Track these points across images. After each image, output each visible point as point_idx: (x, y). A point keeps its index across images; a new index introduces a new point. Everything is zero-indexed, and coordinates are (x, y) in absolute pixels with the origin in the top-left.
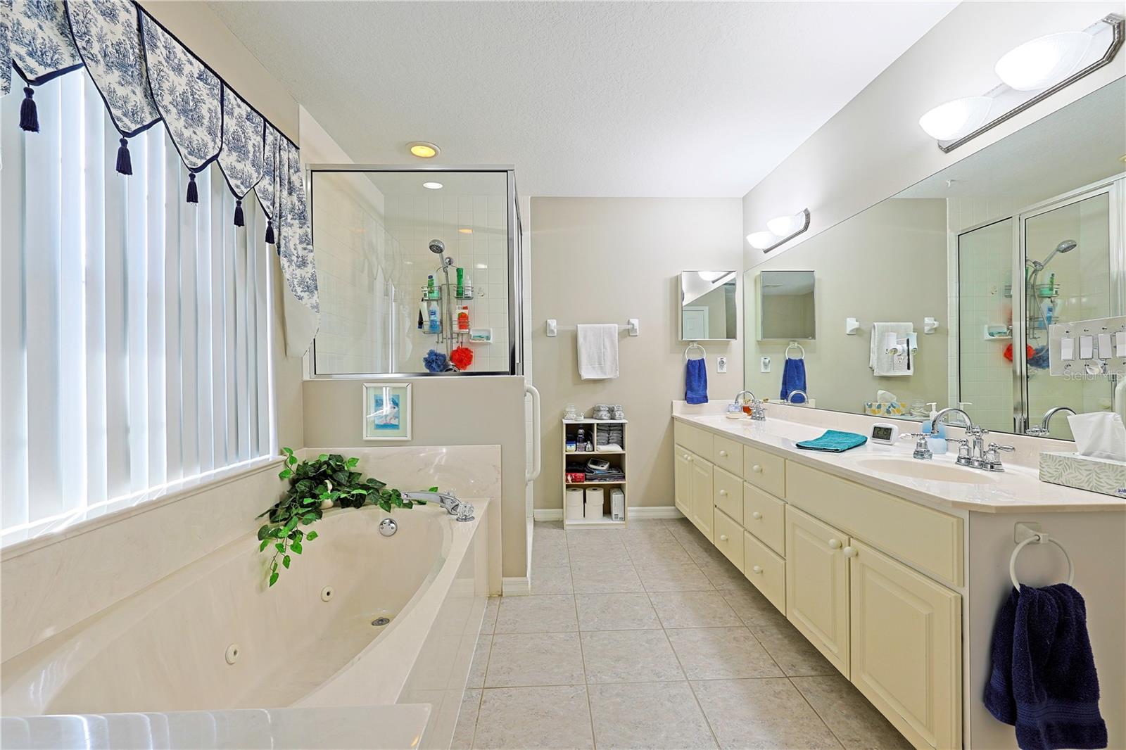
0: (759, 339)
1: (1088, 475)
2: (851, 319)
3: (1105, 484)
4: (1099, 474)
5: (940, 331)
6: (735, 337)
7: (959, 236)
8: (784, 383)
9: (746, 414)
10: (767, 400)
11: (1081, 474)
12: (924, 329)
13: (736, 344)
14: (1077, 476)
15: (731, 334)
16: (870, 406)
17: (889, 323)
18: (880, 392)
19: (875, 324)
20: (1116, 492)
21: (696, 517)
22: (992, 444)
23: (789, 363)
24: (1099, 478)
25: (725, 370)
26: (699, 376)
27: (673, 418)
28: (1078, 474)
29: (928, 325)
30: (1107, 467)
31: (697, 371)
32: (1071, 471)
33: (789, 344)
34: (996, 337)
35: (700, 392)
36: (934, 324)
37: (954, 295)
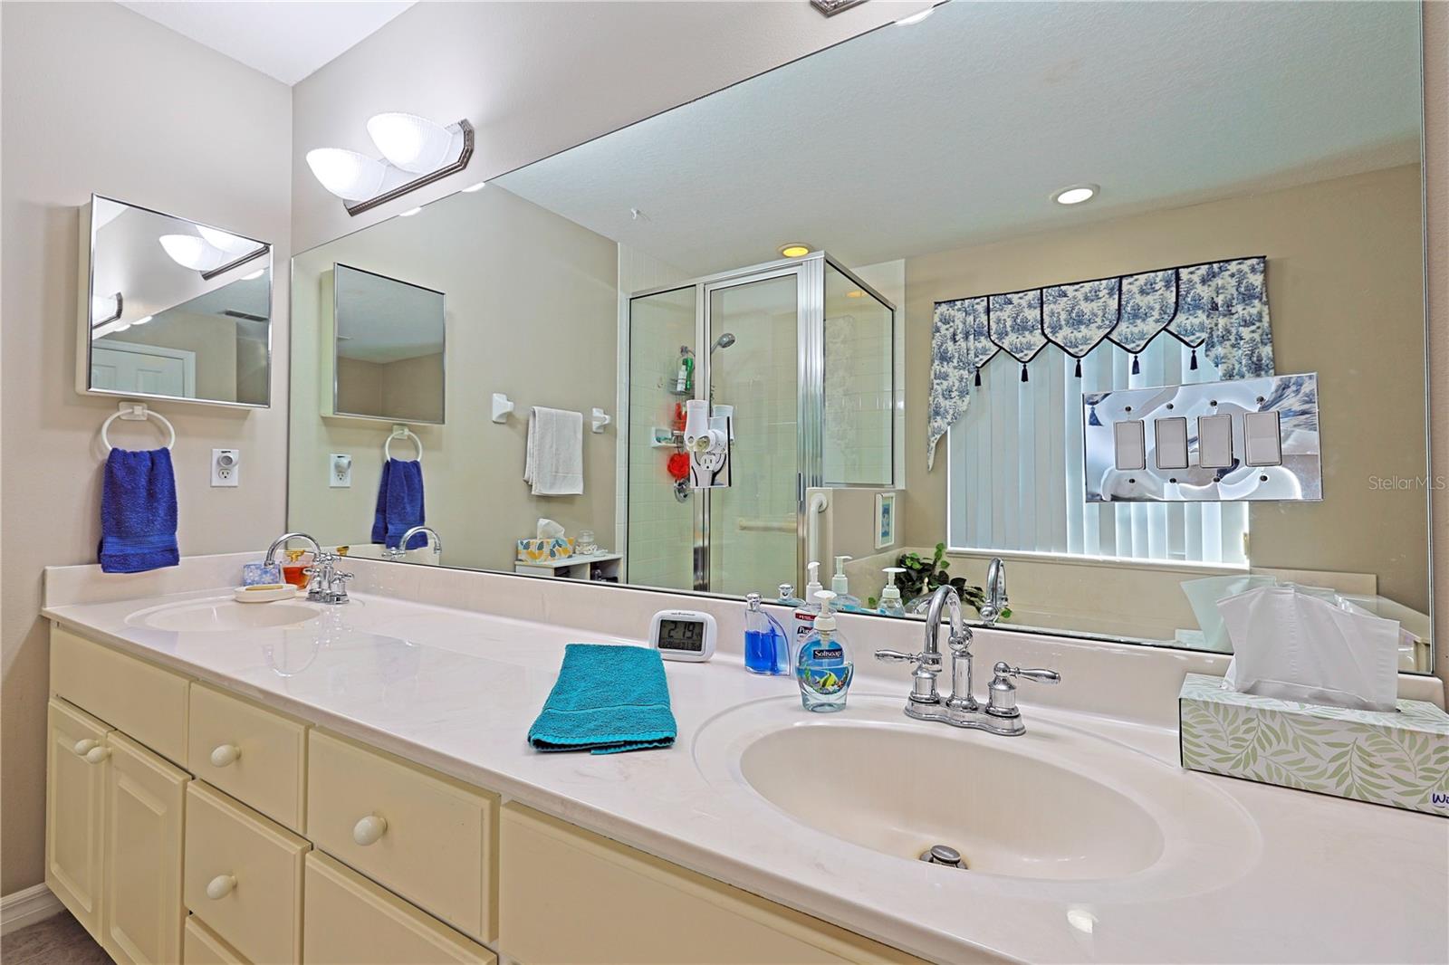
0: (329, 411)
1: (1334, 760)
2: (501, 395)
3: (1389, 782)
4: (1369, 755)
5: (608, 430)
6: (265, 401)
7: (631, 299)
8: (381, 509)
9: (295, 586)
10: (346, 548)
11: (1318, 756)
12: (591, 424)
13: (266, 418)
14: (1303, 760)
15: (253, 389)
16: (527, 546)
17: (553, 410)
18: (542, 522)
19: (537, 409)
20: (1424, 801)
21: (116, 933)
22: (1002, 666)
23: (390, 468)
24: (1371, 765)
25: (234, 478)
26: (151, 495)
27: (45, 621)
28: (1303, 753)
29: (597, 419)
30: (1395, 736)
31: (143, 482)
32: (1283, 745)
33: (391, 430)
34: (663, 444)
35: (155, 539)
36: (606, 419)
37: (624, 381)
